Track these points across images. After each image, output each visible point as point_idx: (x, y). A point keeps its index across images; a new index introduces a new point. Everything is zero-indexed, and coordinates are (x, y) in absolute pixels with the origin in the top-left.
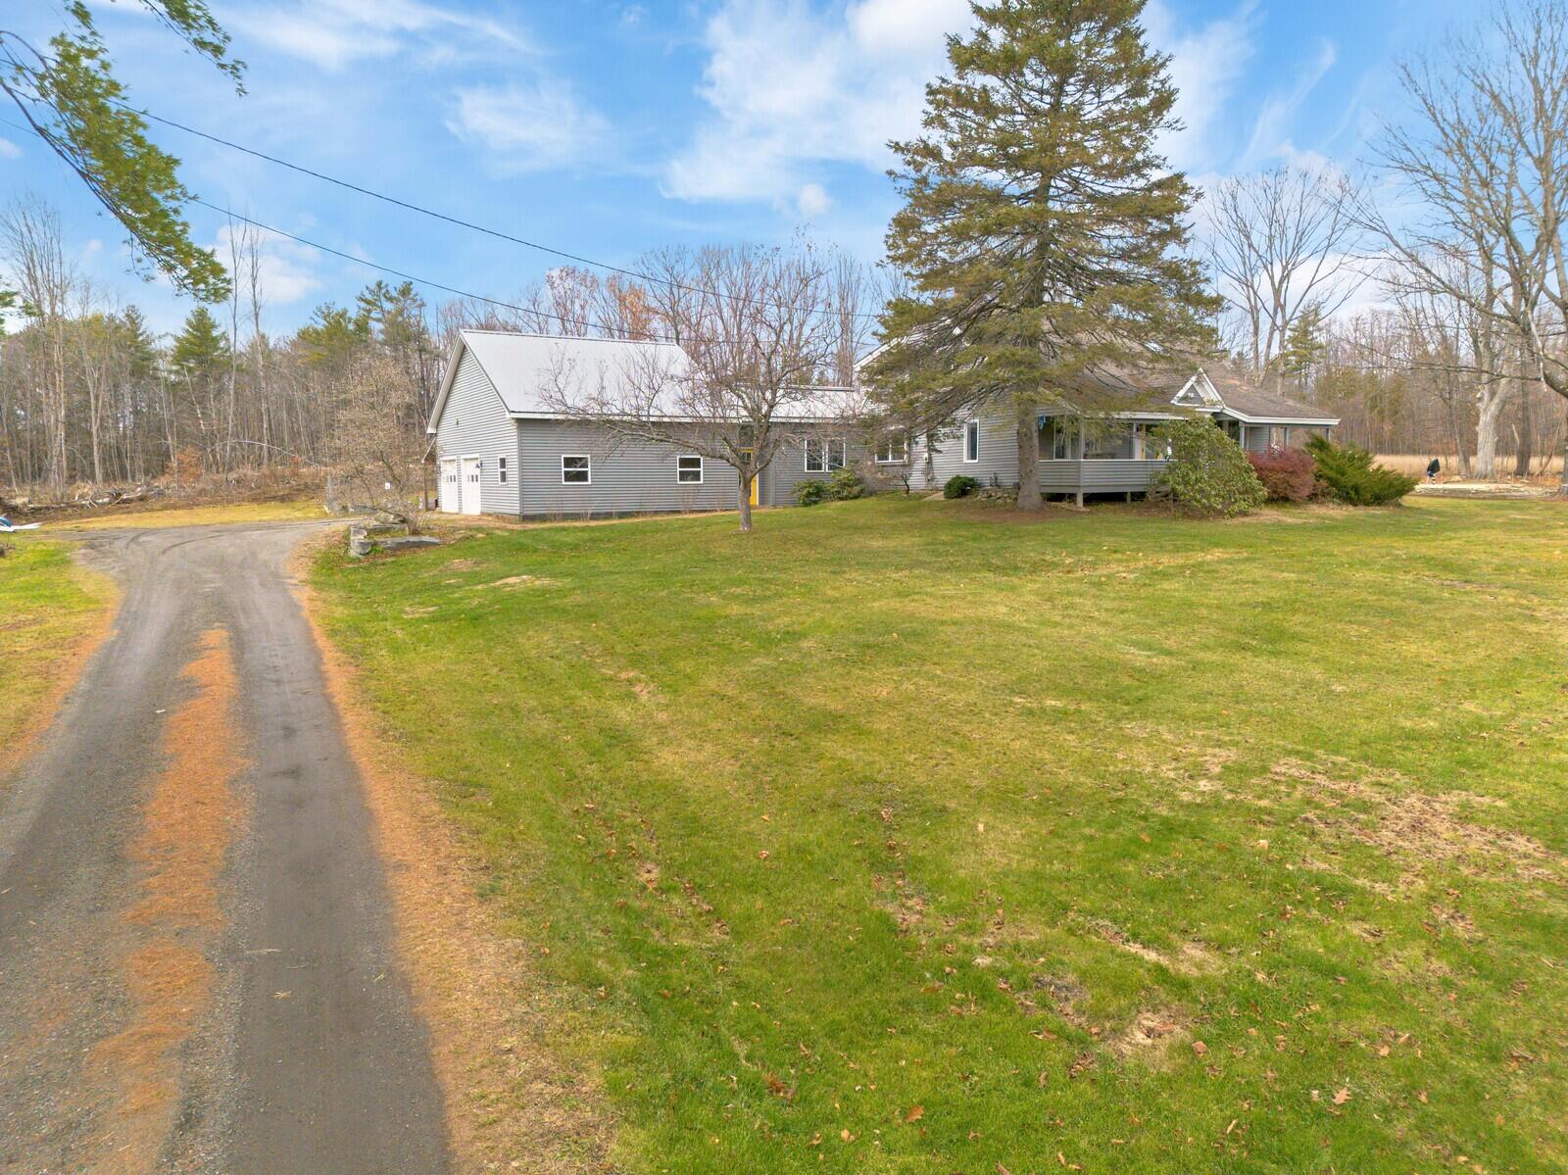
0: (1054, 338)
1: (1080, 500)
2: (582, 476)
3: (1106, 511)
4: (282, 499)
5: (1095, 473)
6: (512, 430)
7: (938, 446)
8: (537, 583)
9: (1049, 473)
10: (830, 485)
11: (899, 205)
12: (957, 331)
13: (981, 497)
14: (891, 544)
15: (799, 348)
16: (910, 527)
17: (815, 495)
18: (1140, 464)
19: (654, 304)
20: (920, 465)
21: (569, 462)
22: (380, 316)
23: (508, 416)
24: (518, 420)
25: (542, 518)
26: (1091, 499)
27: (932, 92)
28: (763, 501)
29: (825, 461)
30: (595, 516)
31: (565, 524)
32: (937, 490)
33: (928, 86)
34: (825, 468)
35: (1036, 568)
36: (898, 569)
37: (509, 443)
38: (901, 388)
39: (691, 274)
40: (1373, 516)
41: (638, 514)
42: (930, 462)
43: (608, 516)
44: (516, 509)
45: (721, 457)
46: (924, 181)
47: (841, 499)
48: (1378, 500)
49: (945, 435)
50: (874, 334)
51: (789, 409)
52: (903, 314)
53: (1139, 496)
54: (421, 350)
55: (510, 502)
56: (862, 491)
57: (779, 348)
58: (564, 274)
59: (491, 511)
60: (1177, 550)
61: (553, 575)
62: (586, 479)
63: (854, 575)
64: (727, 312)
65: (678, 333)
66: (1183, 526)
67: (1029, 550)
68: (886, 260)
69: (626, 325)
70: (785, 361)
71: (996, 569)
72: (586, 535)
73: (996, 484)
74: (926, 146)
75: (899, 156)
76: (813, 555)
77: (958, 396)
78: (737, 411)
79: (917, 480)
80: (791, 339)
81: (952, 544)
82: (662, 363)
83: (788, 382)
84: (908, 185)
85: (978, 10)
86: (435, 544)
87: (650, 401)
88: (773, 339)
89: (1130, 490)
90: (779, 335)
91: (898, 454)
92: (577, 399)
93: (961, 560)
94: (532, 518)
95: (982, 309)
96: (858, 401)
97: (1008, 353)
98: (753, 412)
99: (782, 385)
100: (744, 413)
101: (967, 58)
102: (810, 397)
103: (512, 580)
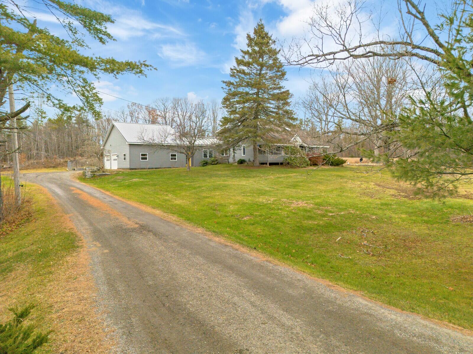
0: (260, 126)
1: (268, 165)
2: (146, 159)
3: (274, 167)
4: (54, 167)
5: (271, 158)
6: (128, 147)
7: (235, 152)
8: (140, 180)
9: (261, 158)
10: (209, 161)
11: (224, 95)
12: (239, 124)
13: (246, 164)
14: (223, 173)
15: (201, 127)
16: (228, 170)
17: (206, 164)
18: (281, 156)
19: (159, 114)
20: (232, 156)
21: (142, 155)
22: (74, 115)
23: (127, 143)
24: (130, 145)
25: (135, 169)
26: (271, 164)
27: (232, 69)
28: (192, 165)
29: (208, 156)
30: (149, 169)
31: (142, 170)
32: (236, 163)
33: (231, 68)
34: (208, 157)
35: (254, 177)
36: (224, 177)
37: (127, 150)
38: (226, 138)
39: (170, 105)
40: (335, 168)
41: (160, 168)
42: (234, 156)
43: (153, 168)
44: (128, 166)
45: (183, 153)
46: (230, 90)
47: (212, 165)
48: (337, 165)
49: (237, 149)
50: (219, 125)
51: (199, 142)
52: (226, 120)
53: (282, 164)
55: (126, 164)
56: (217, 163)
57: (196, 128)
58: (133, 105)
59: (121, 168)
60: (286, 174)
61: (143, 179)
62: (147, 159)
63: (214, 178)
64: (181, 117)
65: (166, 122)
66: (290, 170)
67: (254, 174)
68: (222, 107)
69: (150, 119)
70: (198, 131)
71: (246, 177)
72: (148, 172)
73: (249, 161)
74: (230, 82)
75: (224, 84)
76: (205, 175)
77: (240, 140)
78: (186, 142)
79: (231, 160)
80: (199, 125)
81: (237, 173)
82: (168, 131)
83: (199, 136)
84: (226, 90)
85: (242, 51)
86: (109, 175)
87: (165, 140)
88: (195, 125)
89: (280, 162)
90: (196, 125)
91: (226, 154)
92: (147, 138)
93: (238, 176)
94: (133, 169)
95: (244, 119)
96: (215, 141)
97: (249, 130)
98: (190, 142)
99: (197, 136)
100: (188, 143)
101: (240, 62)
102: (204, 139)
103: (134, 180)
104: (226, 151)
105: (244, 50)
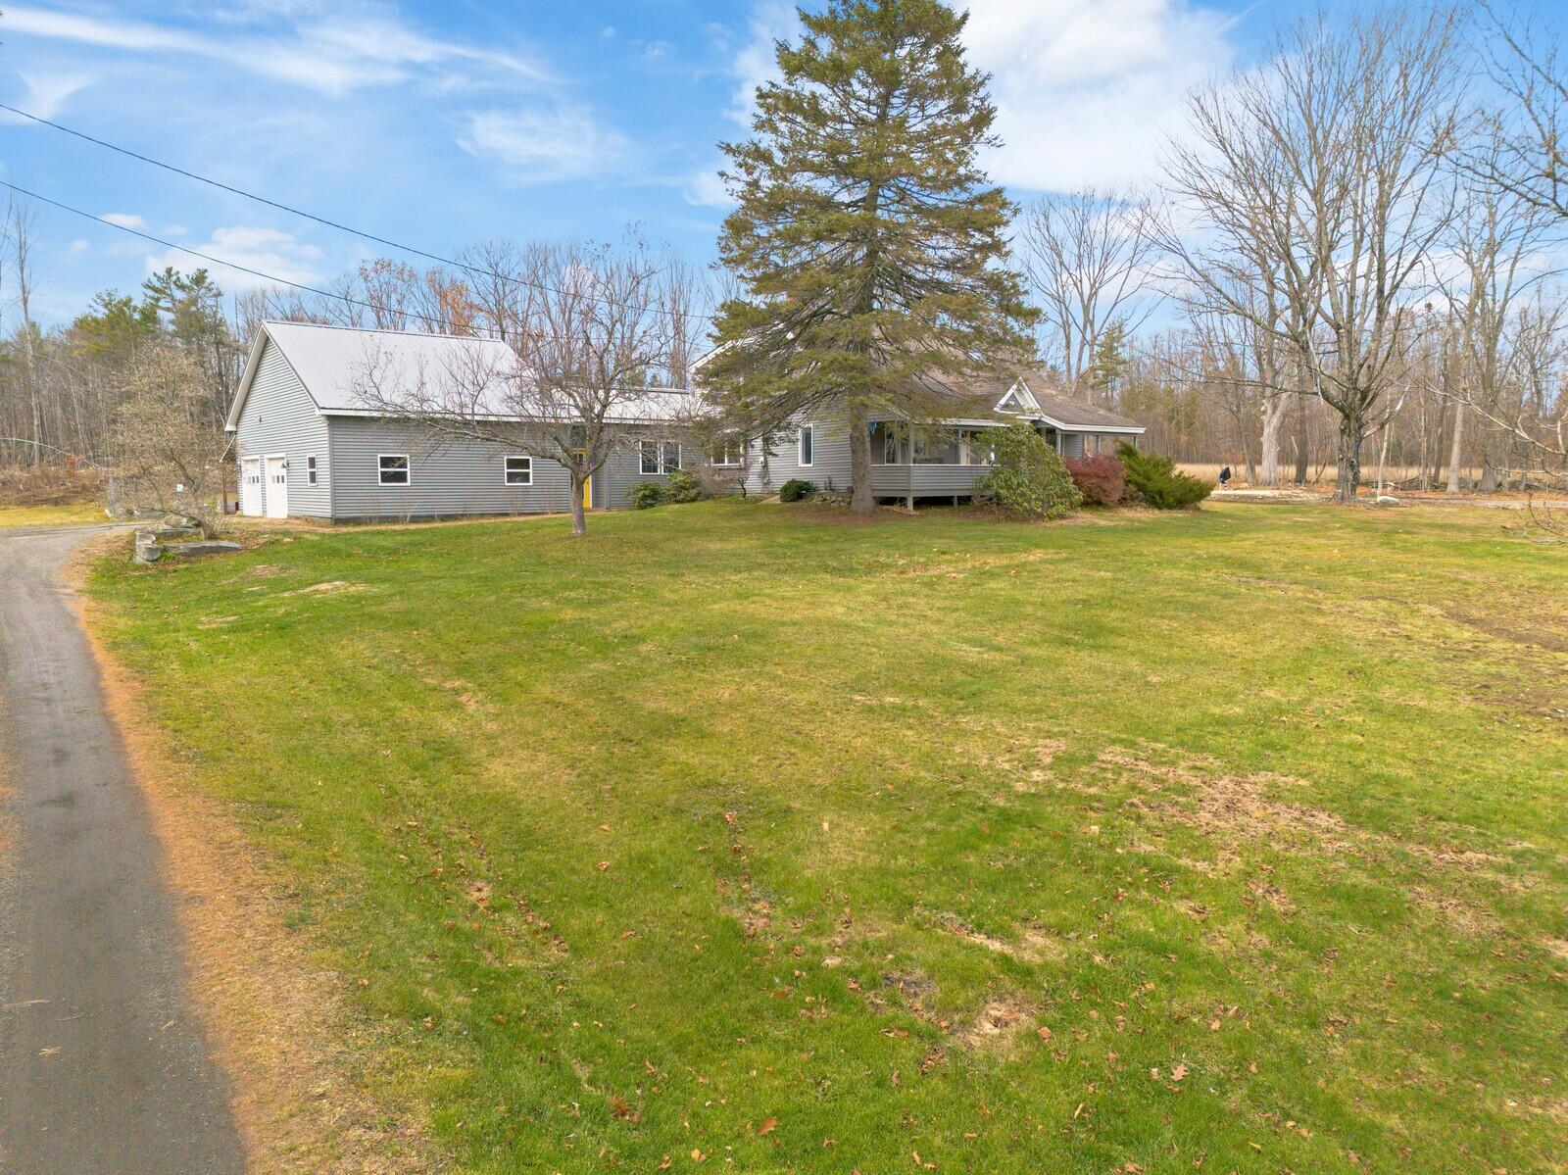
0: (884, 345)
1: (910, 503)
2: (401, 477)
3: (934, 515)
5: (924, 478)
6: (323, 427)
7: (774, 449)
8: (351, 589)
9: (883, 477)
10: (665, 487)
11: (731, 207)
12: (790, 336)
13: (816, 500)
14: (730, 546)
15: (632, 348)
16: (748, 531)
17: (651, 498)
18: (966, 469)
19: (477, 300)
20: (756, 468)
21: (385, 462)
22: (170, 305)
23: (318, 412)
24: (330, 417)
25: (356, 521)
26: (922, 503)
27: (762, 95)
28: (596, 504)
29: (661, 464)
30: (415, 519)
31: (383, 528)
32: (773, 494)
33: (758, 89)
34: (661, 471)
35: (871, 569)
36: (737, 571)
37: (319, 442)
38: (737, 391)
39: (518, 269)
40: (1176, 518)
41: (463, 516)
42: (765, 465)
43: (430, 518)
44: (327, 512)
45: (552, 458)
46: (755, 185)
47: (677, 502)
48: (1180, 504)
49: (781, 439)
50: (708, 336)
51: (622, 410)
52: (736, 316)
53: (965, 500)
54: (218, 343)
55: (321, 505)
56: (699, 494)
57: (611, 347)
58: (379, 267)
59: (298, 514)
60: (1002, 550)
61: (368, 581)
62: (405, 480)
63: (693, 577)
64: (555, 311)
65: (503, 330)
66: (1007, 528)
67: (864, 552)
68: (718, 263)
69: (446, 321)
70: (617, 361)
71: (833, 571)
72: (406, 539)
73: (831, 488)
74: (757, 149)
75: (731, 158)
76: (650, 558)
77: (793, 400)
78: (568, 411)
79: (753, 484)
80: (623, 338)
81: (790, 546)
82: (488, 359)
83: (621, 382)
84: (740, 187)
85: (805, 18)
86: (236, 549)
87: (474, 399)
88: (605, 337)
89: (956, 494)
90: (610, 334)
91: (734, 457)
92: (395, 394)
93: (799, 562)
94: (345, 522)
95: (815, 314)
96: (693, 403)
97: (840, 358)
98: (586, 411)
99: (615, 385)
100: (576, 413)
101: (796, 64)
102: (644, 398)
103: (323, 587)
104: (733, 444)
105: (812, 13)
